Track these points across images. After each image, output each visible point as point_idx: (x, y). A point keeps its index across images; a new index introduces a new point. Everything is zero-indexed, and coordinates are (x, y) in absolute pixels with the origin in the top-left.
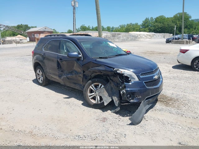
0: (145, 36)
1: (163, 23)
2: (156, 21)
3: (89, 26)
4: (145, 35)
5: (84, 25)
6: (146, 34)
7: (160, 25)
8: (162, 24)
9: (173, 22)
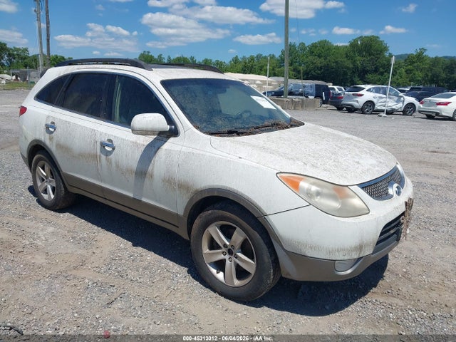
0: (257, 84)
1: (326, 59)
2: (311, 53)
3: (160, 56)
4: (258, 82)
5: (149, 52)
6: (261, 81)
7: (319, 62)
8: (322, 60)
9: (347, 56)
